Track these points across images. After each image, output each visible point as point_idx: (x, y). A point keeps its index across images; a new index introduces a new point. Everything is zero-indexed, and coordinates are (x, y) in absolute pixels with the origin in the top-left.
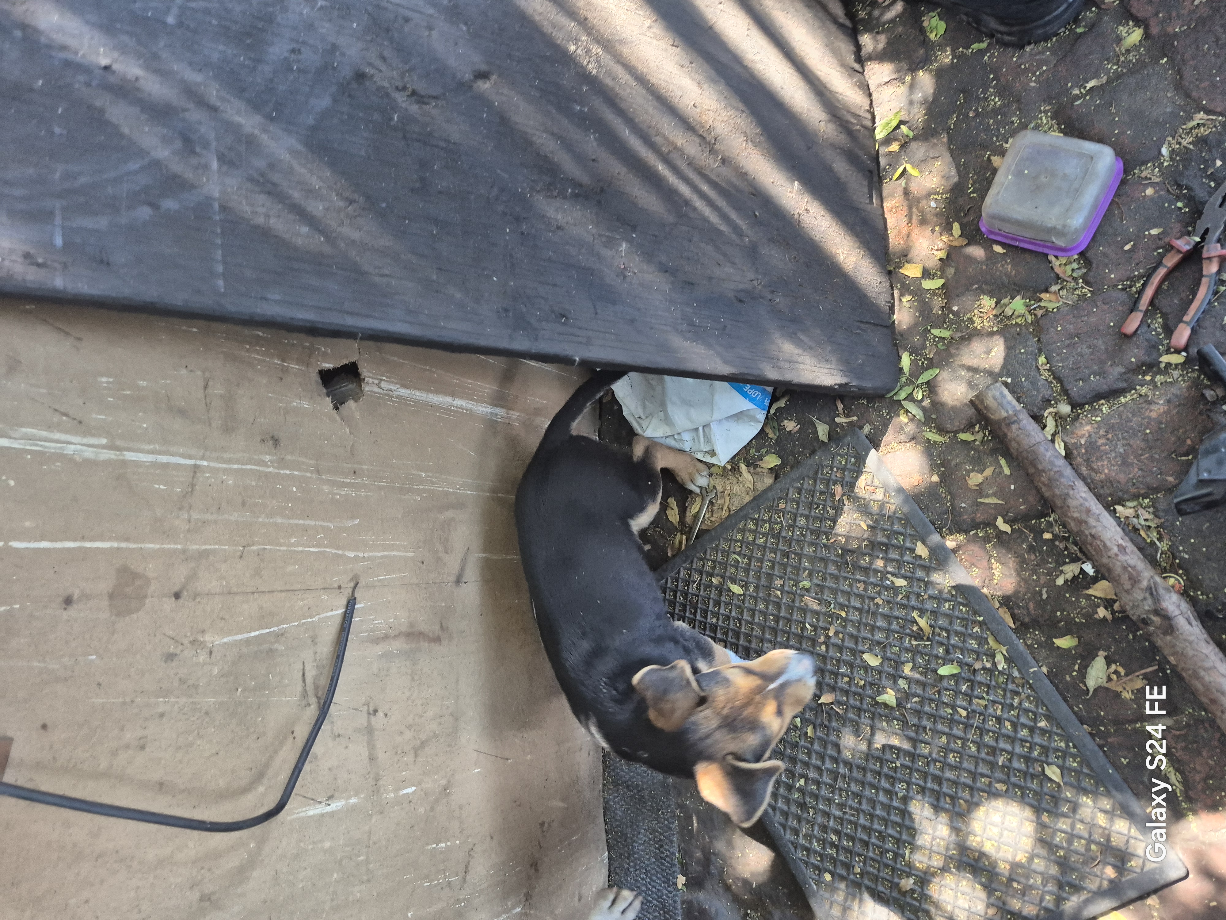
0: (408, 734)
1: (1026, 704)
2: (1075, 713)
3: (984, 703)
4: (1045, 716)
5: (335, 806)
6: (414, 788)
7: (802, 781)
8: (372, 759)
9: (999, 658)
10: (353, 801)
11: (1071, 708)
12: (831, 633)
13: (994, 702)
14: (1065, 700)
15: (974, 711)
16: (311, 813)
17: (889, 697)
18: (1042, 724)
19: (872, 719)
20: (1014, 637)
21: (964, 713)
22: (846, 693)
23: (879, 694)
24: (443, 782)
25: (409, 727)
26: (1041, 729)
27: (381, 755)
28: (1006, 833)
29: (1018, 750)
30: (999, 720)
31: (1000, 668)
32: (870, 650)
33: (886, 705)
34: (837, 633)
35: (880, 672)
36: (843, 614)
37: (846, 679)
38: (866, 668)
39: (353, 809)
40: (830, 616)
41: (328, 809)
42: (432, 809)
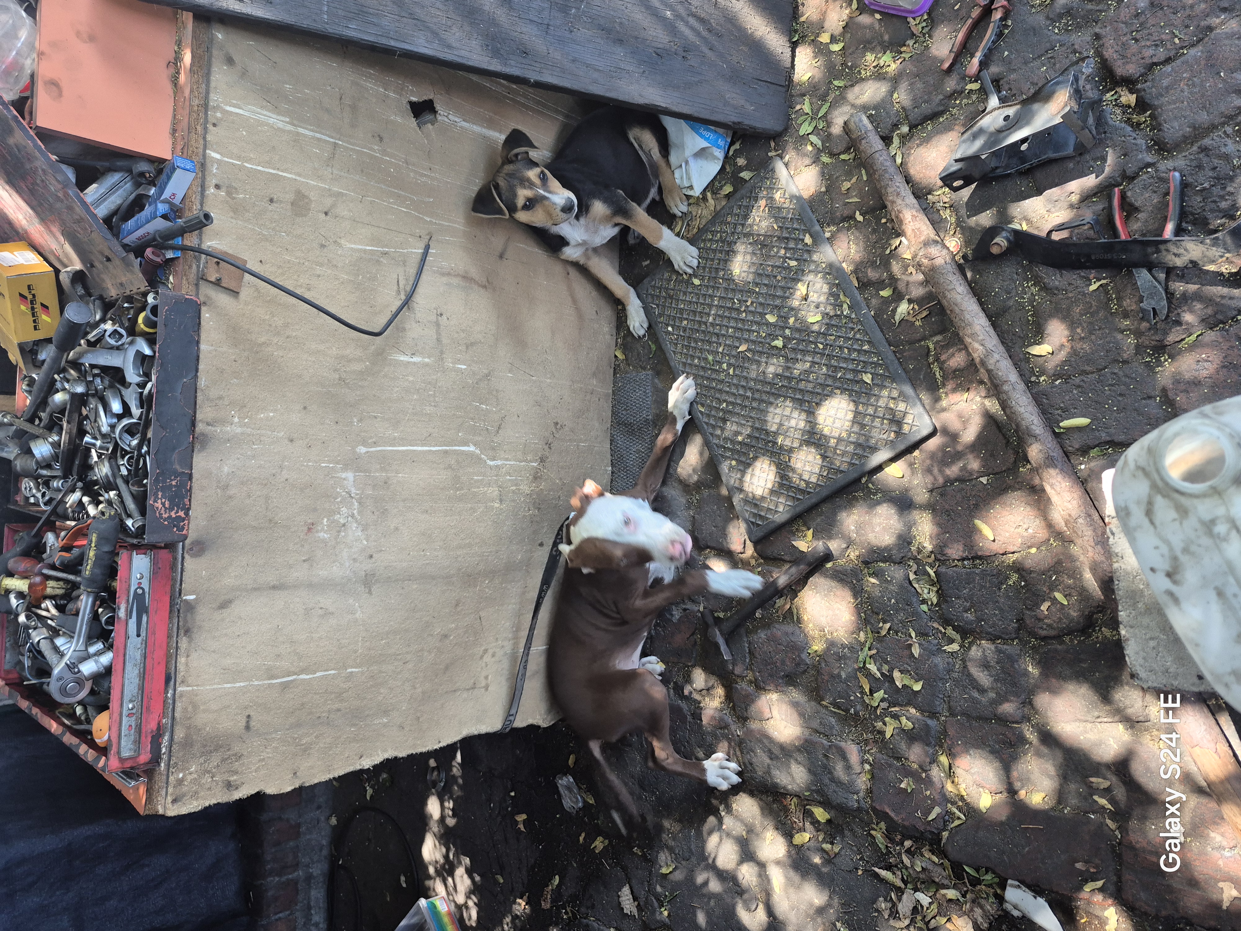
0: (463, 335)
1: (858, 336)
2: (886, 339)
3: (833, 338)
4: (868, 342)
5: (416, 359)
6: (465, 367)
7: (724, 405)
8: (439, 340)
9: (845, 306)
10: (427, 360)
11: (884, 335)
12: (749, 304)
13: (839, 337)
14: (882, 331)
15: (827, 345)
16: (402, 359)
17: (779, 343)
18: (866, 347)
19: (767, 357)
20: (856, 292)
21: (821, 346)
22: (754, 342)
23: (774, 340)
24: (486, 371)
25: (463, 331)
26: (865, 351)
27: (445, 341)
28: (837, 421)
29: (850, 367)
30: (841, 348)
31: (845, 313)
32: (771, 312)
33: (776, 347)
34: (752, 303)
35: (775, 326)
36: (757, 290)
37: (755, 334)
38: (768, 324)
39: (427, 365)
40: (749, 292)
41: (411, 360)
42: (477, 383)
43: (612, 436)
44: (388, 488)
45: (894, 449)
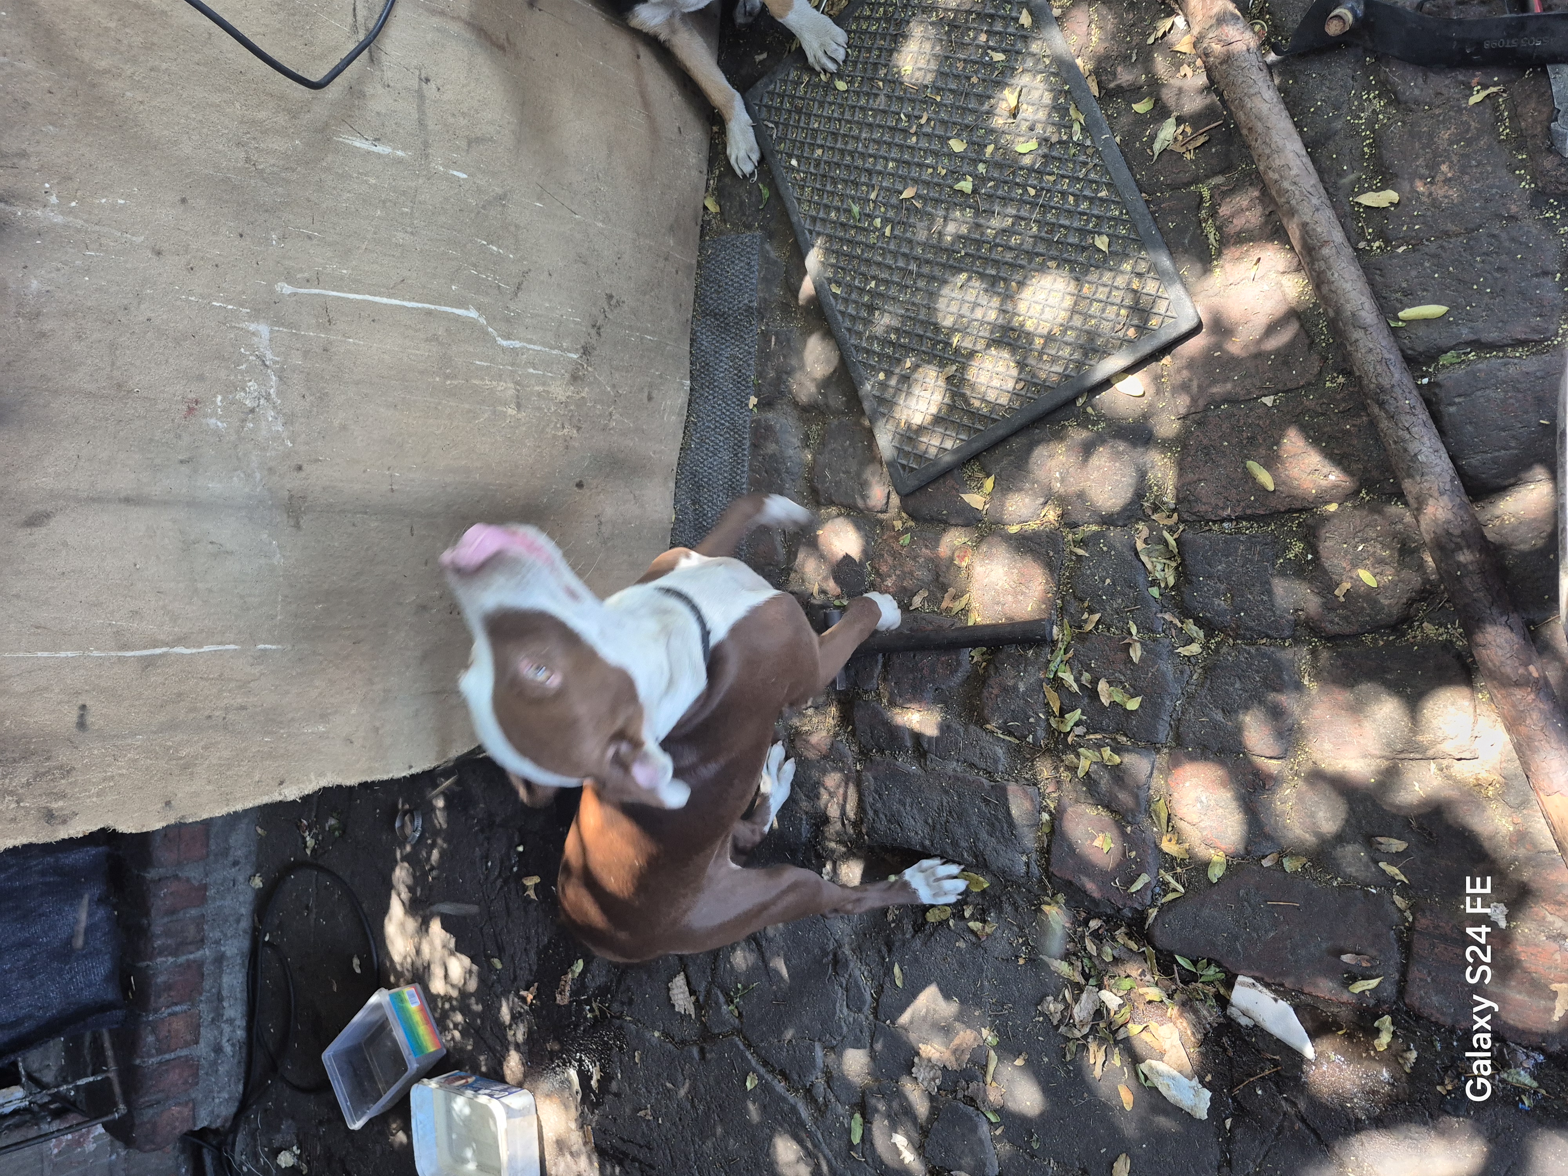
0: (463, 122)
1: (1092, 176)
2: (1136, 181)
3: (1052, 178)
4: (1106, 184)
5: (381, 149)
6: (465, 176)
7: (873, 284)
8: (421, 123)
9: (1076, 127)
10: (400, 153)
11: (1134, 176)
12: (923, 121)
13: (1063, 176)
14: (1130, 169)
15: (1042, 189)
16: (357, 144)
17: (966, 185)
18: (1103, 194)
19: (947, 209)
20: (1095, 104)
21: (1032, 192)
22: (927, 184)
23: (958, 180)
24: (499, 190)
25: (464, 115)
26: (1101, 199)
27: (431, 126)
28: (1047, 309)
29: (1076, 224)
30: (1064, 194)
31: (1075, 139)
32: (958, 135)
33: (961, 192)
34: (929, 120)
35: (963, 158)
36: (938, 99)
37: (930, 170)
38: (952, 155)
39: (400, 161)
40: (925, 102)
41: (374, 149)
42: (484, 207)
43: (693, 332)
44: (330, 359)
45: (1133, 352)
